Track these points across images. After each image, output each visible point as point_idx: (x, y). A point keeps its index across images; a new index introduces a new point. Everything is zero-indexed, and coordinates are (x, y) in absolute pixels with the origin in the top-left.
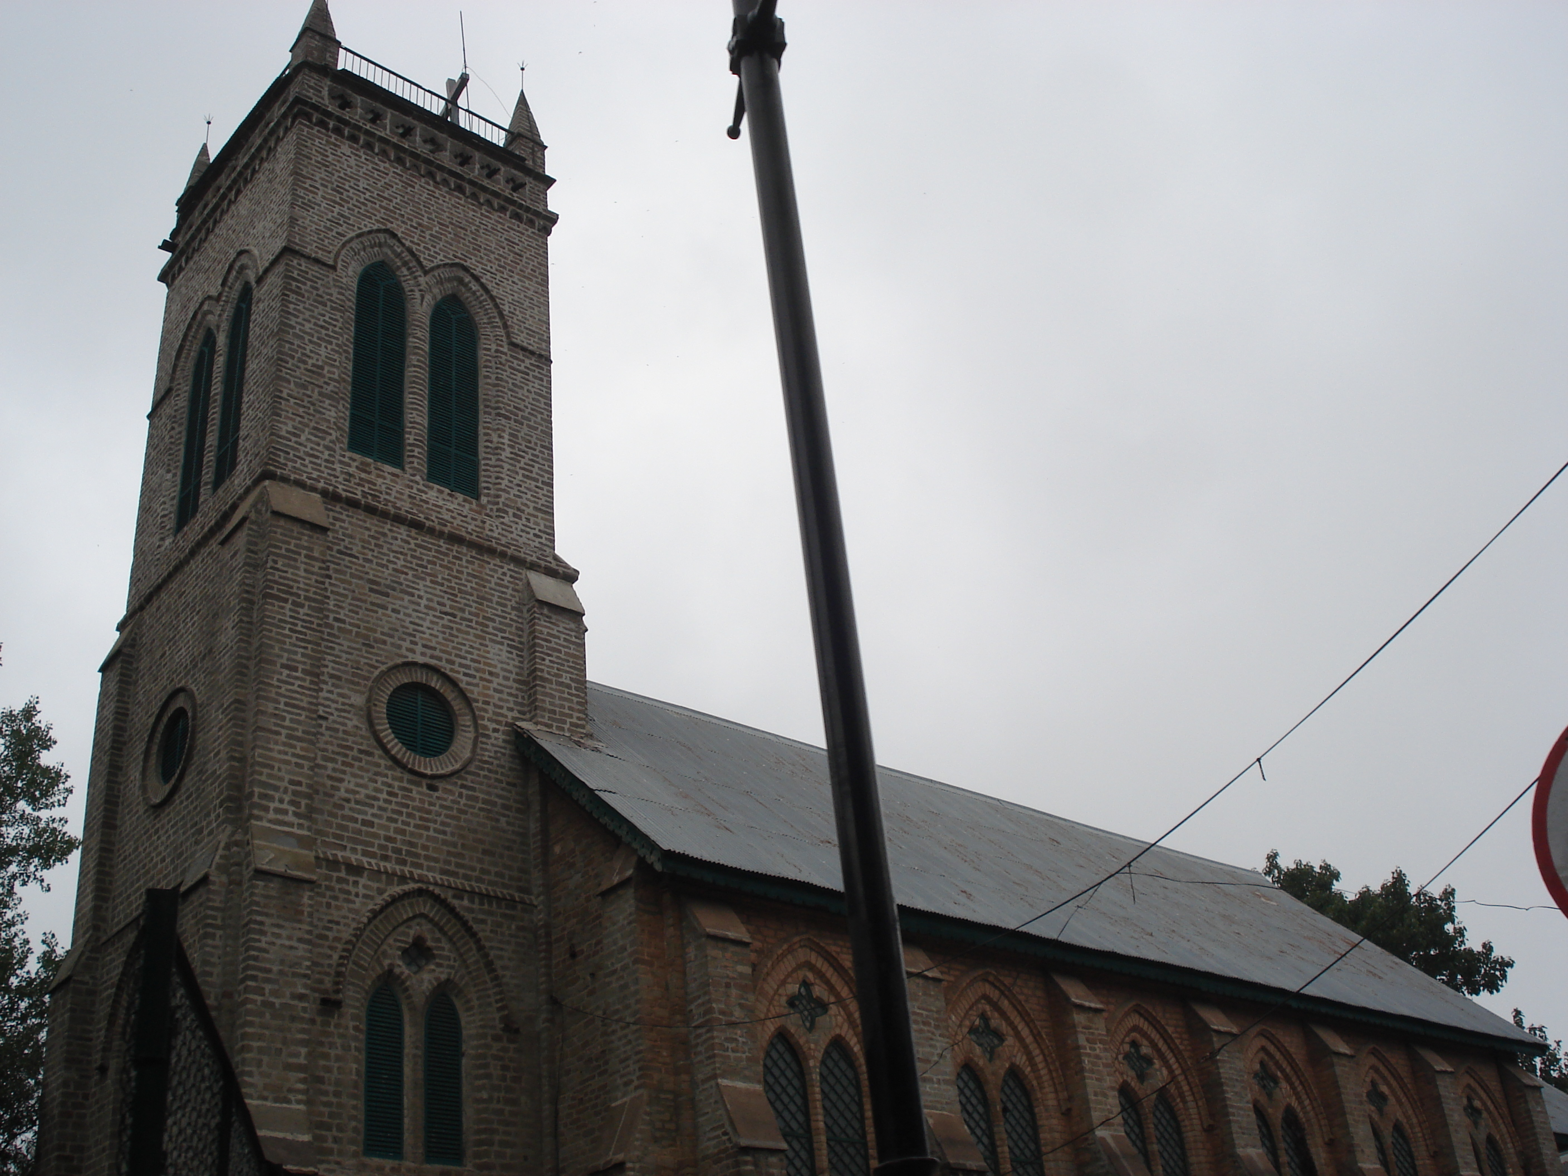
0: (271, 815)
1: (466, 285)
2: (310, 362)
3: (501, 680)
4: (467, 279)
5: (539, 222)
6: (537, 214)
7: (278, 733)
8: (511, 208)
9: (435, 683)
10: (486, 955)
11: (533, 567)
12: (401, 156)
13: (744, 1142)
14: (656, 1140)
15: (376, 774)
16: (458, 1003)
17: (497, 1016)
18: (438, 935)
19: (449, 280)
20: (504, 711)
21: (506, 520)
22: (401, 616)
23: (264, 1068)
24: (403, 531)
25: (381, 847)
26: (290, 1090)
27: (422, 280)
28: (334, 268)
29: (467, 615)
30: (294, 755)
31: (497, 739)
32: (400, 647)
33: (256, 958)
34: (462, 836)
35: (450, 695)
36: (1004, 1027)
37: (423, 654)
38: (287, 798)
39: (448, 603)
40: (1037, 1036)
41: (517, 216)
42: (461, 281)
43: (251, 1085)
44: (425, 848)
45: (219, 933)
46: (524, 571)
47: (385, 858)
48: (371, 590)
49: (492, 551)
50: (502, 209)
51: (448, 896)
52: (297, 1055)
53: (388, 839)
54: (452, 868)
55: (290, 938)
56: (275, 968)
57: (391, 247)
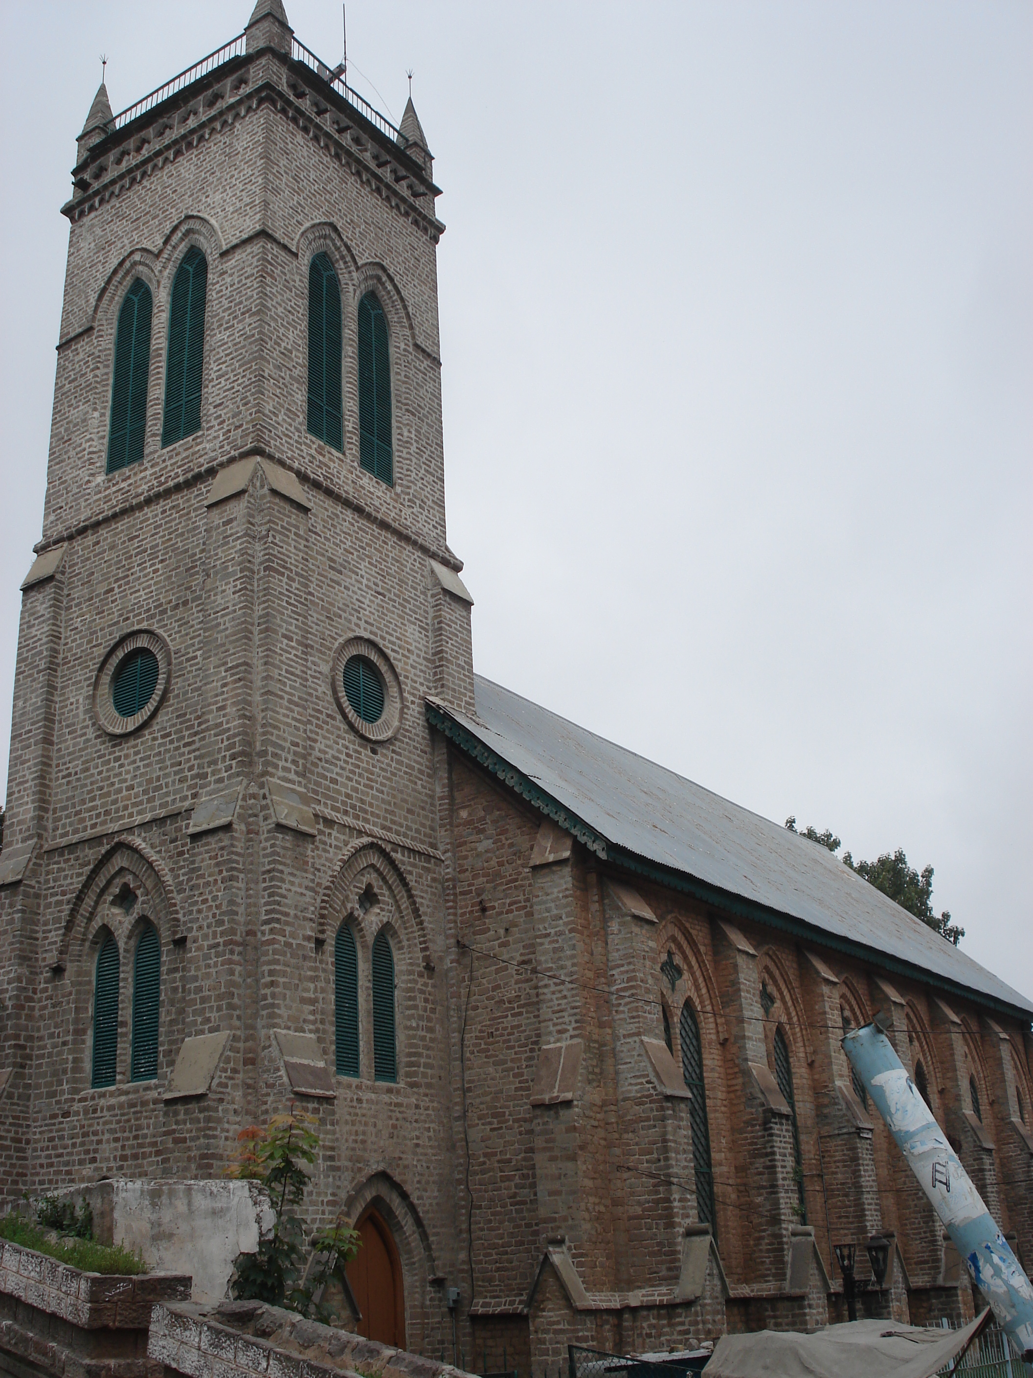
0: (281, 773)
1: (383, 284)
2: (283, 345)
3: (414, 657)
4: (384, 278)
5: (431, 231)
6: (429, 222)
7: (282, 698)
8: (413, 214)
9: (374, 657)
10: (414, 903)
11: (433, 556)
12: (340, 153)
13: (669, 1092)
14: (590, 1082)
15: (338, 736)
16: (392, 943)
17: (421, 955)
18: (381, 883)
19: (372, 277)
20: (417, 685)
21: (415, 510)
22: (350, 593)
23: (288, 1001)
24: (349, 514)
25: (344, 803)
26: (305, 1021)
27: (355, 274)
28: (296, 255)
29: (392, 596)
30: (294, 719)
31: (415, 711)
32: (350, 621)
33: (279, 903)
34: (394, 796)
35: (384, 668)
36: (776, 994)
37: (365, 629)
38: (290, 758)
39: (380, 583)
40: (794, 1001)
41: (416, 222)
42: (379, 279)
43: (280, 1016)
44: (371, 805)
46: (427, 559)
47: (346, 813)
48: (331, 567)
49: (407, 539)
50: (407, 214)
51: (388, 848)
52: (307, 990)
53: (348, 796)
54: (388, 824)
55: (300, 886)
56: (292, 912)
57: (333, 240)
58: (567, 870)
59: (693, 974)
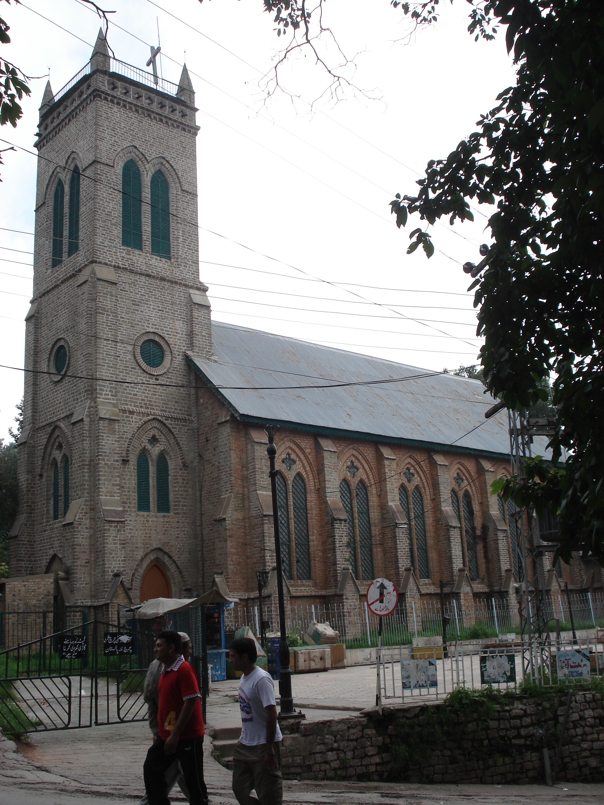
0: (103, 396)
1: (164, 165)
2: (107, 210)
3: (180, 335)
4: (165, 162)
5: (192, 131)
6: (192, 127)
7: (104, 366)
8: (181, 126)
9: (157, 339)
10: (177, 440)
11: (191, 287)
12: (137, 109)
13: (265, 513)
14: (236, 510)
15: (138, 376)
16: (167, 457)
17: (181, 461)
18: (160, 434)
19: (158, 164)
20: (181, 347)
21: (181, 269)
22: (144, 313)
23: (106, 486)
24: (143, 278)
25: (140, 403)
26: (115, 493)
27: (147, 166)
28: (113, 167)
29: (167, 310)
30: (110, 373)
31: (179, 359)
32: (144, 326)
33: (101, 449)
34: (167, 397)
35: (162, 343)
36: (359, 466)
37: (152, 328)
38: (108, 390)
39: (161, 306)
40: (371, 469)
41: (184, 130)
42: (162, 164)
43: (102, 492)
44: (155, 402)
45: (88, 439)
46: (188, 289)
47: (141, 407)
48: (133, 304)
49: (176, 283)
50: (178, 127)
51: (163, 419)
52: (116, 481)
53: (142, 400)
54: (165, 409)
55: (112, 441)
56: (108, 451)
57: (134, 153)
58: (228, 425)
59: (302, 462)
